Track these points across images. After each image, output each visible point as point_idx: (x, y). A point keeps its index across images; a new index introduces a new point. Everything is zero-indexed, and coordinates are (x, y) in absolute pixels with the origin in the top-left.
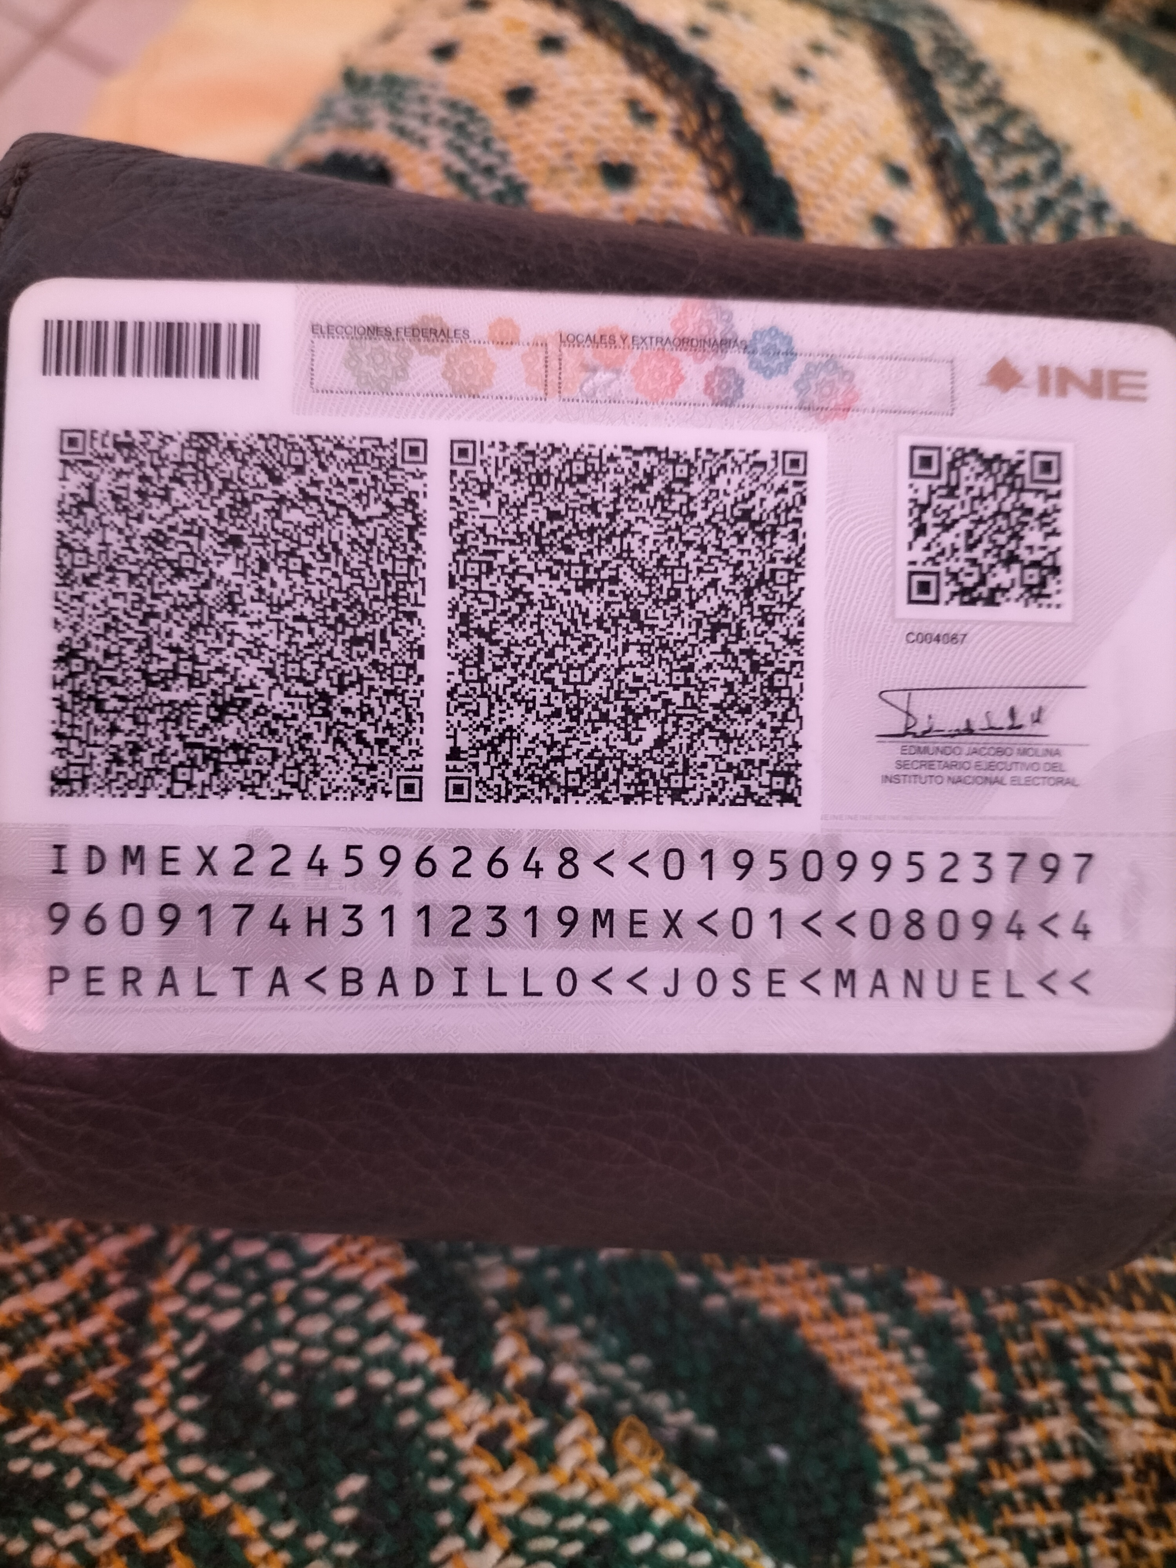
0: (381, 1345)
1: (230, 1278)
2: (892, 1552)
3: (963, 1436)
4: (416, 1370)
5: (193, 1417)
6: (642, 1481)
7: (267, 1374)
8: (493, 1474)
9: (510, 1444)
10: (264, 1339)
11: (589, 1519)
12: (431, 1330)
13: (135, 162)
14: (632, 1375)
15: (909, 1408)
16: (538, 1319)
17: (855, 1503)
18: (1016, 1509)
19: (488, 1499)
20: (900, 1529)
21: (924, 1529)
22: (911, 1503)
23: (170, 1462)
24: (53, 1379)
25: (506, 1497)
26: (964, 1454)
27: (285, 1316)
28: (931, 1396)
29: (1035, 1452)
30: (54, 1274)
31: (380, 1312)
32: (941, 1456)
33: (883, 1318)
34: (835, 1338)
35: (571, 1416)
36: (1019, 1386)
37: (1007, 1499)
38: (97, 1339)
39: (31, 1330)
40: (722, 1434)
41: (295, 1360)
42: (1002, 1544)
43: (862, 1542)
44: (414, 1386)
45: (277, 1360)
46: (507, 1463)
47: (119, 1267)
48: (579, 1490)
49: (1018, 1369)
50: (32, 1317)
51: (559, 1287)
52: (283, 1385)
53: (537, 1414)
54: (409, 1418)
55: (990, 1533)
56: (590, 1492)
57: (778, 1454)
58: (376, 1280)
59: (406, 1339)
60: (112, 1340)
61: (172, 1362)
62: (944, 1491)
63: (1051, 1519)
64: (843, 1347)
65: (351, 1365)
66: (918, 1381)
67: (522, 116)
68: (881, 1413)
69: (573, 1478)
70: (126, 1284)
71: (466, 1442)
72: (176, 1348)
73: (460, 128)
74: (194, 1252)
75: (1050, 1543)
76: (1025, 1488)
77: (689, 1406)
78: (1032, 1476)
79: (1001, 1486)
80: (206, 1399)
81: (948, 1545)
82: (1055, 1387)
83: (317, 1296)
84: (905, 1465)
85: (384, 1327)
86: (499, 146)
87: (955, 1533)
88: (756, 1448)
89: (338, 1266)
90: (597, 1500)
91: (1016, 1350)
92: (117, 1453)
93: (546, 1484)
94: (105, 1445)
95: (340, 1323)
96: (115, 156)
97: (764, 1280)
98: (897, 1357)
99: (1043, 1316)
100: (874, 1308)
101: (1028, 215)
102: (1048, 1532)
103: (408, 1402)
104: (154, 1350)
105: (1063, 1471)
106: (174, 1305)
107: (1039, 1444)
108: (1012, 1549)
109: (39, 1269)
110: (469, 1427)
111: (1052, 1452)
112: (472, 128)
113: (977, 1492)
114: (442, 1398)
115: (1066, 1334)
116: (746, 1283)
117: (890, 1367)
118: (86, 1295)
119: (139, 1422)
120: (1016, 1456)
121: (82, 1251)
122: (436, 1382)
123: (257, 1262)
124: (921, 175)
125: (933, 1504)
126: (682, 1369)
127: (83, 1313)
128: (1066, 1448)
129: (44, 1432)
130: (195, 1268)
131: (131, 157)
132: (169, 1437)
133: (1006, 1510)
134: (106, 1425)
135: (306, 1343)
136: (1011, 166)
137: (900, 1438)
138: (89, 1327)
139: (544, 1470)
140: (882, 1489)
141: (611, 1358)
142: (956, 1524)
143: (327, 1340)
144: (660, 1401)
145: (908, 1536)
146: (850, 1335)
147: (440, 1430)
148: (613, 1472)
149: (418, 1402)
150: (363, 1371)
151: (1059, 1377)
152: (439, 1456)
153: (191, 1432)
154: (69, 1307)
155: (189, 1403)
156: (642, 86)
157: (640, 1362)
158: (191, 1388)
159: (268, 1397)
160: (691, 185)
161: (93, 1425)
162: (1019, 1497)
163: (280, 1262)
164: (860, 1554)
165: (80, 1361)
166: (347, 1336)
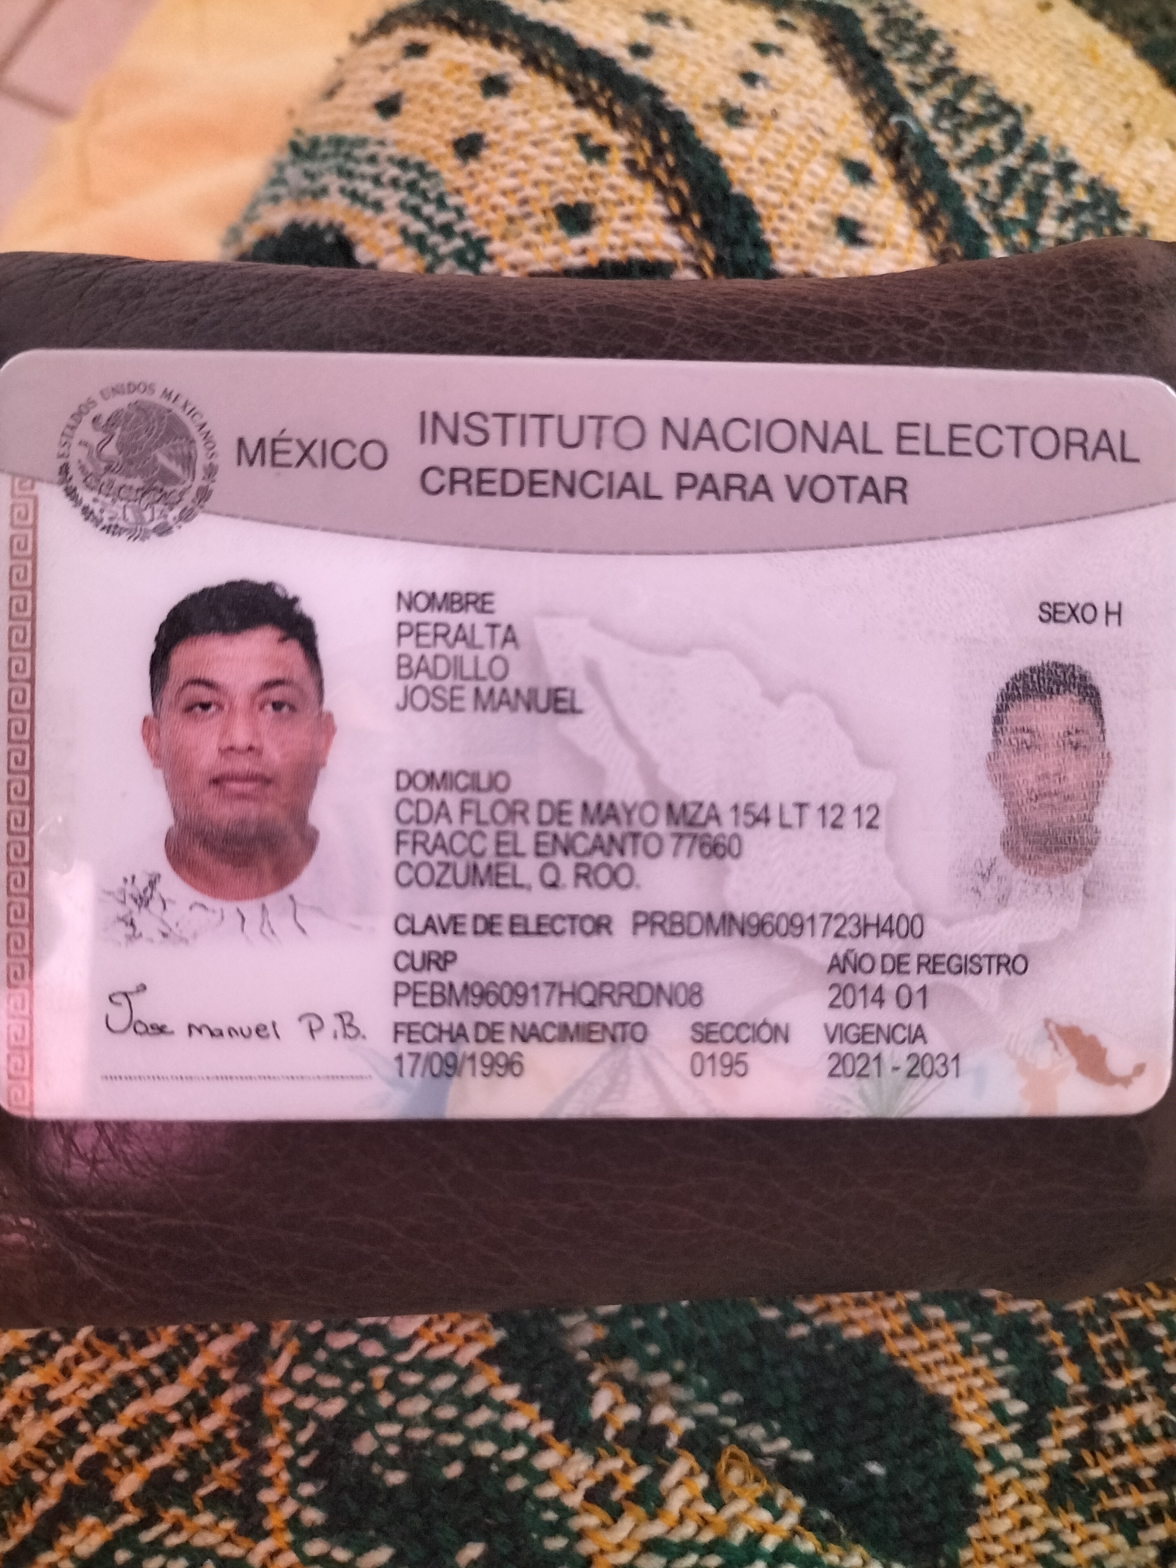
0: (481, 1417)
1: (329, 1368)
2: (997, 1549)
3: (1055, 1430)
4: (518, 1437)
5: (311, 1501)
6: (749, 1510)
7: (376, 1455)
8: (604, 1526)
9: (617, 1494)
10: (368, 1424)
11: (702, 1556)
12: (526, 1397)
13: (100, 275)
14: (726, 1410)
15: (996, 1407)
16: (629, 1368)
17: (956, 1506)
18: (1112, 1494)
19: (602, 1552)
20: (1002, 1526)
21: (1025, 1523)
22: (1010, 1499)
23: (296, 1547)
24: (181, 1476)
25: (620, 1547)
26: (1057, 1447)
27: (385, 1400)
28: (1017, 1395)
29: (1126, 1437)
30: (172, 1375)
31: (476, 1386)
32: (1035, 1452)
33: (964, 1326)
34: (921, 1351)
35: (672, 1457)
36: (1105, 1377)
37: (1102, 1483)
38: (218, 1434)
39: (156, 1431)
40: (817, 1458)
41: (402, 1440)
42: (1102, 1529)
43: (967, 1542)
44: (518, 1453)
45: (385, 1441)
46: (616, 1513)
47: (230, 1364)
48: (688, 1530)
49: (1101, 1360)
50: (156, 1418)
51: (644, 1335)
52: (393, 1464)
53: (639, 1462)
54: (517, 1483)
55: (1090, 1520)
56: (699, 1530)
57: (875, 1468)
58: (469, 1354)
59: (505, 1408)
60: (232, 1434)
61: (288, 1452)
62: (1040, 1484)
63: (1147, 1499)
64: (928, 1358)
65: (455, 1440)
66: (1002, 1382)
67: (473, 165)
68: (970, 1418)
69: (681, 1519)
70: (238, 1380)
71: (574, 1500)
72: (290, 1437)
73: (412, 187)
74: (293, 1346)
75: (1149, 1521)
76: (1117, 1471)
77: (783, 1434)
78: (1124, 1460)
79: (1096, 1473)
80: (322, 1484)
81: (1049, 1535)
82: (1139, 1373)
83: (412, 1379)
84: (1001, 1465)
85: (481, 1400)
86: (452, 201)
87: (1055, 1524)
88: (852, 1466)
89: (430, 1346)
90: (707, 1537)
91: (1097, 1341)
92: (246, 1543)
93: (656, 1529)
94: (233, 1536)
95: (439, 1400)
96: (77, 271)
97: (844, 1304)
98: (981, 1362)
99: (1121, 1306)
100: (952, 1317)
101: (993, 191)
102: (1146, 1512)
103: (514, 1467)
104: (271, 1442)
105: (1154, 1453)
106: (283, 1397)
107: (1129, 1430)
108: (1112, 1532)
109: (157, 1371)
110: (575, 1485)
111: (1143, 1436)
112: (424, 184)
113: (1074, 1481)
114: (547, 1460)
115: (1145, 1320)
116: (827, 1308)
117: (976, 1372)
118: (203, 1393)
119: (264, 1510)
120: (1108, 1443)
121: (195, 1352)
122: (540, 1445)
123: (351, 1351)
124: (881, 168)
125: (1031, 1498)
126: (774, 1399)
127: (203, 1410)
128: (1156, 1431)
129: (176, 1528)
130: (295, 1362)
131: (96, 271)
132: (293, 1523)
133: (1102, 1495)
134: (234, 1516)
135: (408, 1423)
136: (971, 142)
137: (993, 1439)
138: (210, 1424)
139: (653, 1516)
140: (980, 1490)
141: (703, 1397)
142: (1056, 1515)
143: (428, 1418)
144: (756, 1432)
145: (1010, 1532)
146: (933, 1346)
147: (548, 1491)
148: (720, 1506)
149: (523, 1467)
150: (466, 1445)
151: (1142, 1364)
152: (550, 1516)
153: (313, 1516)
154: (189, 1405)
155: (307, 1489)
156: (588, 118)
157: (731, 1398)
158: (308, 1475)
159: (380, 1477)
160: (652, 216)
161: (222, 1517)
162: (1114, 1481)
163: (372, 1349)
164: (966, 1554)
165: (204, 1456)
166: (447, 1412)
